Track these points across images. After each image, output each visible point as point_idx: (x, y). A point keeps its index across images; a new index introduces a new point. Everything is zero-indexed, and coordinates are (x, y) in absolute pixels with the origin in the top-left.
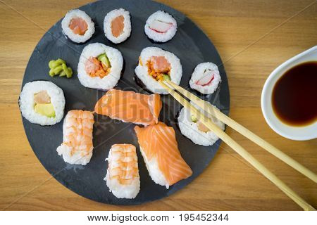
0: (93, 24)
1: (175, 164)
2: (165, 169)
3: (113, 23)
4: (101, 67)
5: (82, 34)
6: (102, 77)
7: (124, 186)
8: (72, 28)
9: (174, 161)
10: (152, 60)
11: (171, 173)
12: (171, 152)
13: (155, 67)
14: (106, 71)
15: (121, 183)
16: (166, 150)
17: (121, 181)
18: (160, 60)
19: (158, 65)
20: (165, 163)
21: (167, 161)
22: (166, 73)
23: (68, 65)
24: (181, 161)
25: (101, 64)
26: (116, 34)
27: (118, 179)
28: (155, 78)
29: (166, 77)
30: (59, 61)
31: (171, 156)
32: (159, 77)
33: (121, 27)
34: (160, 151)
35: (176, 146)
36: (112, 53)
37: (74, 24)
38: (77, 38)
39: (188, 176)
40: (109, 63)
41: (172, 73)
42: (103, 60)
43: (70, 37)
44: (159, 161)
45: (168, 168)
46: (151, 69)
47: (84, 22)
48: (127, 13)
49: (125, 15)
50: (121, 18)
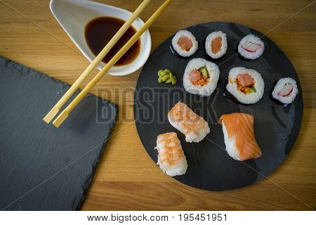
0: (197, 43)
1: (250, 144)
2: (240, 147)
4: (202, 77)
5: (188, 50)
6: (202, 86)
7: (174, 166)
8: (180, 45)
9: (249, 142)
10: (239, 77)
11: (245, 151)
12: (248, 135)
13: (242, 83)
14: (205, 81)
15: (170, 164)
16: (245, 132)
18: (246, 77)
19: (245, 81)
20: (242, 142)
21: (243, 140)
22: (251, 86)
23: (173, 74)
24: (255, 143)
25: (201, 74)
26: (214, 51)
28: (242, 91)
29: (251, 90)
30: (166, 70)
31: (248, 137)
32: (246, 90)
33: (219, 46)
34: (239, 132)
35: (252, 131)
36: (211, 67)
37: (183, 42)
38: (183, 53)
39: (258, 156)
40: (208, 74)
41: (256, 86)
42: (204, 71)
43: (178, 52)
44: (237, 140)
45: (243, 147)
46: (239, 85)
47: (190, 41)
48: (225, 35)
49: (223, 36)
50: (219, 39)
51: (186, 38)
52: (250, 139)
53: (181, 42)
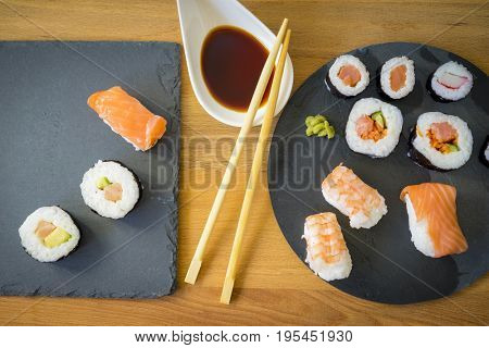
0: (367, 74)
1: (451, 233)
2: (435, 236)
4: (375, 128)
5: (354, 85)
6: (376, 141)
7: (331, 265)
8: (342, 78)
10: (433, 127)
11: (442, 242)
12: (447, 217)
13: (438, 137)
14: (381, 133)
15: (327, 261)
16: (442, 213)
17: (327, 260)
18: (444, 127)
19: (442, 134)
20: (437, 228)
21: (440, 226)
22: (452, 142)
23: (330, 123)
24: (456, 229)
25: (375, 124)
26: (396, 86)
27: (323, 258)
28: (439, 149)
29: (452, 147)
32: (444, 148)
33: (403, 79)
34: (434, 212)
35: (454, 210)
36: (390, 112)
37: (345, 73)
38: (346, 90)
39: (461, 250)
42: (378, 119)
43: (339, 89)
45: (439, 236)
46: (432, 140)
47: (357, 71)
48: (411, 62)
49: (409, 65)
50: (403, 68)
51: (351, 67)
53: (342, 73)
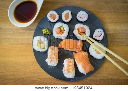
0: (58, 16)
3: (65, 15)
4: (61, 31)
6: (61, 34)
7: (69, 74)
8: (51, 17)
9: (87, 64)
10: (79, 28)
11: (87, 69)
13: (80, 31)
14: (63, 32)
15: (68, 72)
17: (69, 72)
18: (82, 28)
19: (82, 30)
20: (84, 65)
21: (85, 64)
22: (84, 33)
23: (49, 31)
26: (66, 19)
27: (67, 71)
28: (80, 34)
30: (46, 29)
31: (86, 62)
32: (82, 34)
36: (65, 26)
38: (52, 21)
40: (64, 29)
41: (86, 33)
42: (62, 28)
43: (50, 20)
47: (55, 15)
48: (70, 11)
49: (70, 12)
50: (68, 13)
51: (53, 14)
52: (87, 63)
53: (51, 16)
